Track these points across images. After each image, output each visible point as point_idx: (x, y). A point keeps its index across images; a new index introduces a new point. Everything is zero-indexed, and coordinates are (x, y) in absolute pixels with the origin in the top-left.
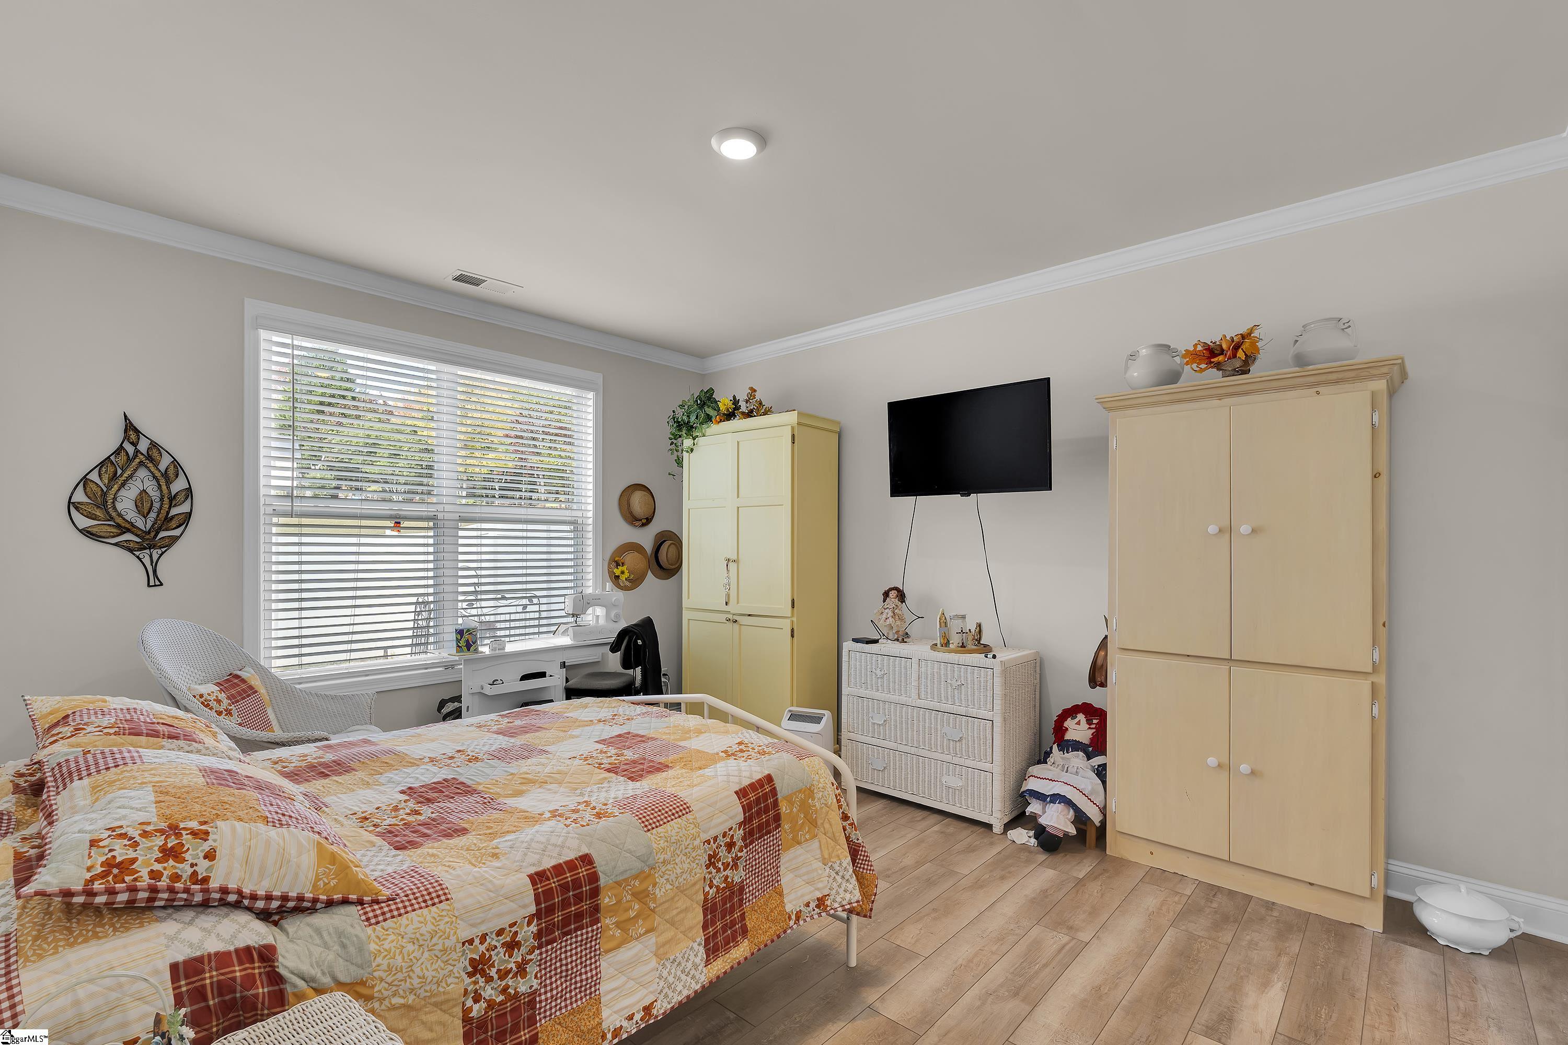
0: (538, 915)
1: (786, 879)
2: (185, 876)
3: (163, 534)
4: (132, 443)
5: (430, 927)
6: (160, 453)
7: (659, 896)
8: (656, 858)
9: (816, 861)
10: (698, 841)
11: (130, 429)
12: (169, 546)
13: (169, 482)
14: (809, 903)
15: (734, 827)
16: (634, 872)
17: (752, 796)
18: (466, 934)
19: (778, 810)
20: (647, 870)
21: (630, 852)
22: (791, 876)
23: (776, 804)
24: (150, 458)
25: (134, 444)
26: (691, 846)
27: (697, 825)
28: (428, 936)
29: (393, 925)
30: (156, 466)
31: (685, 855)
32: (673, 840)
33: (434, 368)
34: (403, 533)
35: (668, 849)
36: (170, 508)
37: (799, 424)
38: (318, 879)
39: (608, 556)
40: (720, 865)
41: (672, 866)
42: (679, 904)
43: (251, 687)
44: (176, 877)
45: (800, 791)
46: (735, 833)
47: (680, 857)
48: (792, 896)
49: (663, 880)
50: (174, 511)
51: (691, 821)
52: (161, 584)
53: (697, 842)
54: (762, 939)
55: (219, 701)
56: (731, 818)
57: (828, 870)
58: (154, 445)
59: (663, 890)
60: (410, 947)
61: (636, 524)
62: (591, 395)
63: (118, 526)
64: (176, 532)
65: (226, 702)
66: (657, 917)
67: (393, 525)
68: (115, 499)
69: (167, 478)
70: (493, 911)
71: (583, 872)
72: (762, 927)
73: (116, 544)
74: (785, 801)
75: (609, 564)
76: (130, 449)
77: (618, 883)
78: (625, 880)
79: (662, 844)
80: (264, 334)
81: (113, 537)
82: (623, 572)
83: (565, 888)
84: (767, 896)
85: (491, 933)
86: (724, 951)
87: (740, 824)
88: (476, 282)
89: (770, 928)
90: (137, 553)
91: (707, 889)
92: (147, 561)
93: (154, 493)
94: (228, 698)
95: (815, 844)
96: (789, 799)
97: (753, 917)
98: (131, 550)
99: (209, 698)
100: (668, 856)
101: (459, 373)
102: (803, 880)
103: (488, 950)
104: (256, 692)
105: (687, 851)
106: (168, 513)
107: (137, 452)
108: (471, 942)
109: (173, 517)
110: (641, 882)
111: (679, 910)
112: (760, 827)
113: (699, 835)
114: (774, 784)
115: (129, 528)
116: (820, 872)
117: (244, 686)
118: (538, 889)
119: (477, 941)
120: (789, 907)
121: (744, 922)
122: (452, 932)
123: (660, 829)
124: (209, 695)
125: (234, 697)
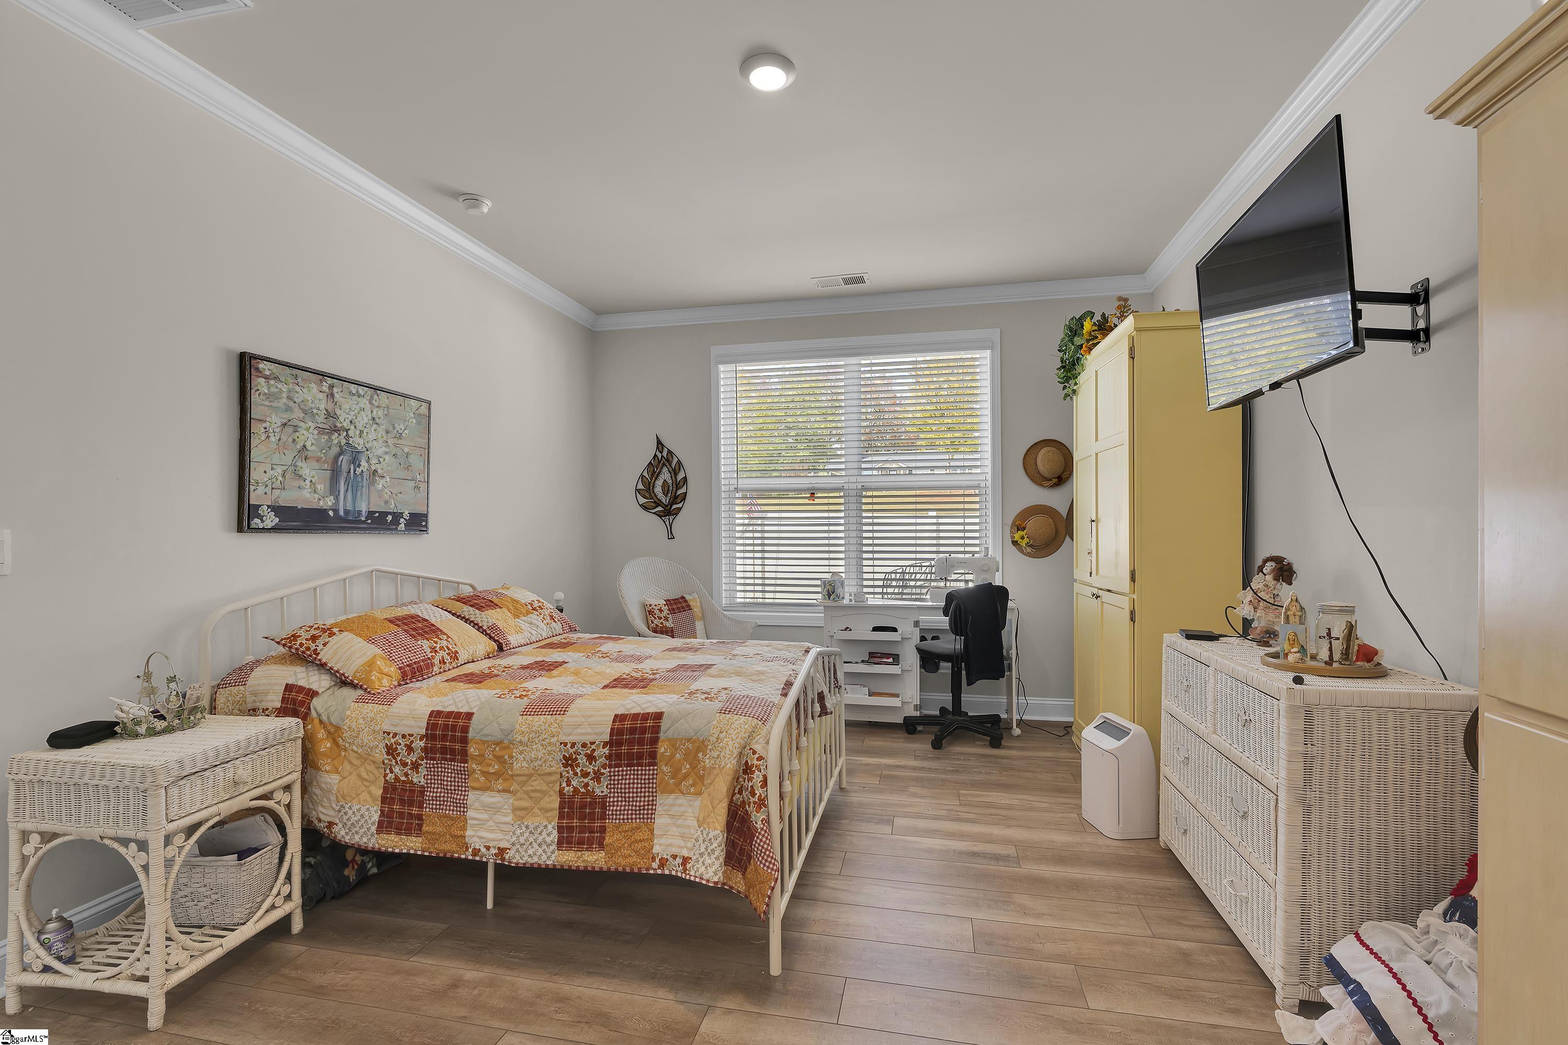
0: (426, 735)
1: (661, 821)
2: (312, 649)
3: (674, 507)
4: (660, 452)
5: (372, 715)
6: (672, 456)
7: (515, 768)
8: (515, 737)
9: (693, 818)
10: (556, 739)
11: (660, 444)
12: (677, 514)
13: (676, 475)
14: (676, 856)
15: (597, 743)
16: (493, 739)
17: (627, 724)
18: (386, 728)
19: (656, 748)
20: (506, 741)
21: (498, 724)
22: (668, 820)
23: (655, 741)
24: (668, 460)
25: (661, 452)
26: (548, 741)
27: (560, 727)
28: (369, 719)
29: (362, 706)
30: (670, 465)
31: (542, 745)
32: (534, 729)
33: (842, 363)
34: (817, 501)
35: (527, 734)
36: (676, 490)
37: (1138, 330)
38: (357, 672)
39: (1010, 520)
40: (578, 770)
41: (529, 749)
42: (534, 784)
43: (689, 606)
44: (308, 649)
45: (689, 740)
46: (598, 749)
47: (537, 745)
48: (663, 841)
49: (521, 757)
50: (679, 492)
51: (557, 721)
52: (674, 538)
53: (553, 740)
54: (619, 861)
55: (661, 610)
56: (596, 734)
57: (699, 832)
58: (669, 452)
59: (519, 764)
60: (361, 721)
61: (1046, 485)
62: (987, 353)
63: (655, 502)
64: (680, 505)
65: (666, 612)
66: (514, 784)
67: (809, 495)
68: (653, 486)
69: (675, 472)
70: (403, 721)
71: (461, 723)
72: (622, 851)
73: (654, 513)
74: (668, 743)
75: (1012, 528)
76: (659, 455)
77: (483, 742)
78: (488, 742)
79: (524, 728)
80: (722, 368)
81: (654, 509)
82: (1022, 538)
83: (446, 727)
84: (634, 825)
85: (400, 734)
86: (577, 848)
87: (605, 744)
88: (861, 280)
89: (629, 855)
90: (663, 518)
91: (564, 785)
92: (667, 523)
93: (670, 482)
94: (669, 610)
95: (698, 803)
96: (673, 743)
97: (615, 836)
98: (661, 517)
99: (654, 607)
100: (525, 739)
101: (863, 362)
102: (679, 832)
103: (395, 743)
104: (691, 609)
105: (543, 742)
106: (676, 493)
107: (662, 456)
108: (389, 734)
109: (678, 495)
110: (500, 749)
111: (533, 788)
112: (630, 756)
113: (558, 735)
114: (660, 722)
115: (658, 503)
116: (693, 831)
117: (684, 604)
118: (431, 720)
119: (391, 735)
120: (657, 849)
121: (603, 835)
122: (355, 720)
123: (530, 718)
124: (656, 605)
125: (673, 609)
